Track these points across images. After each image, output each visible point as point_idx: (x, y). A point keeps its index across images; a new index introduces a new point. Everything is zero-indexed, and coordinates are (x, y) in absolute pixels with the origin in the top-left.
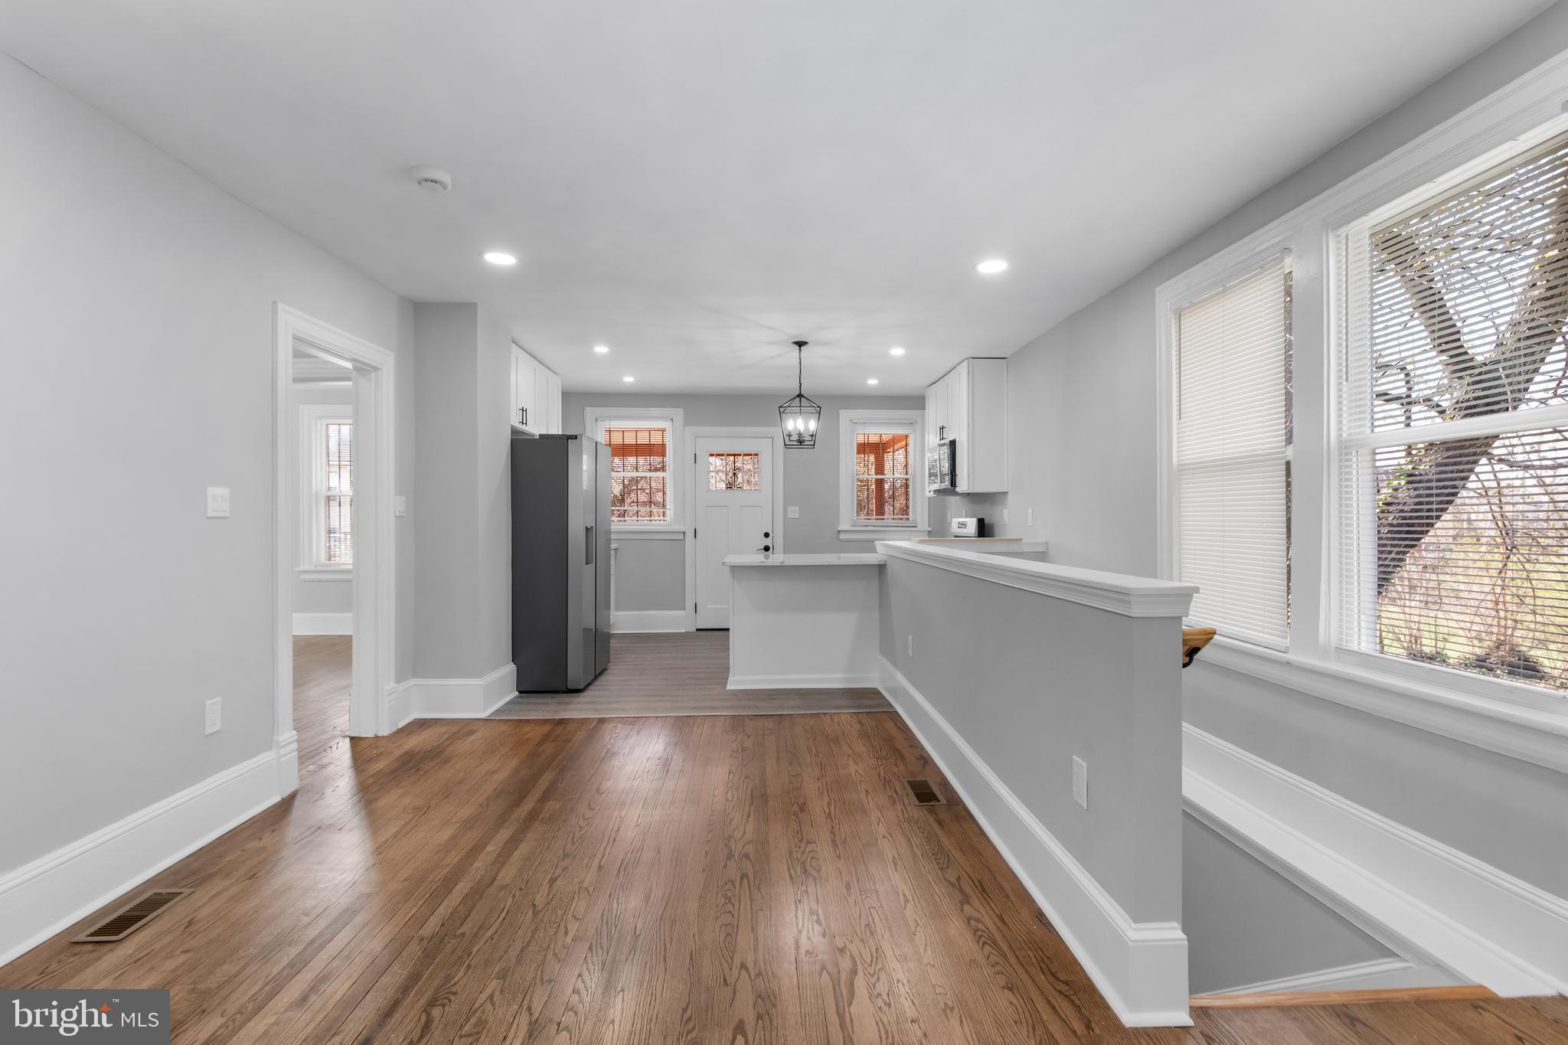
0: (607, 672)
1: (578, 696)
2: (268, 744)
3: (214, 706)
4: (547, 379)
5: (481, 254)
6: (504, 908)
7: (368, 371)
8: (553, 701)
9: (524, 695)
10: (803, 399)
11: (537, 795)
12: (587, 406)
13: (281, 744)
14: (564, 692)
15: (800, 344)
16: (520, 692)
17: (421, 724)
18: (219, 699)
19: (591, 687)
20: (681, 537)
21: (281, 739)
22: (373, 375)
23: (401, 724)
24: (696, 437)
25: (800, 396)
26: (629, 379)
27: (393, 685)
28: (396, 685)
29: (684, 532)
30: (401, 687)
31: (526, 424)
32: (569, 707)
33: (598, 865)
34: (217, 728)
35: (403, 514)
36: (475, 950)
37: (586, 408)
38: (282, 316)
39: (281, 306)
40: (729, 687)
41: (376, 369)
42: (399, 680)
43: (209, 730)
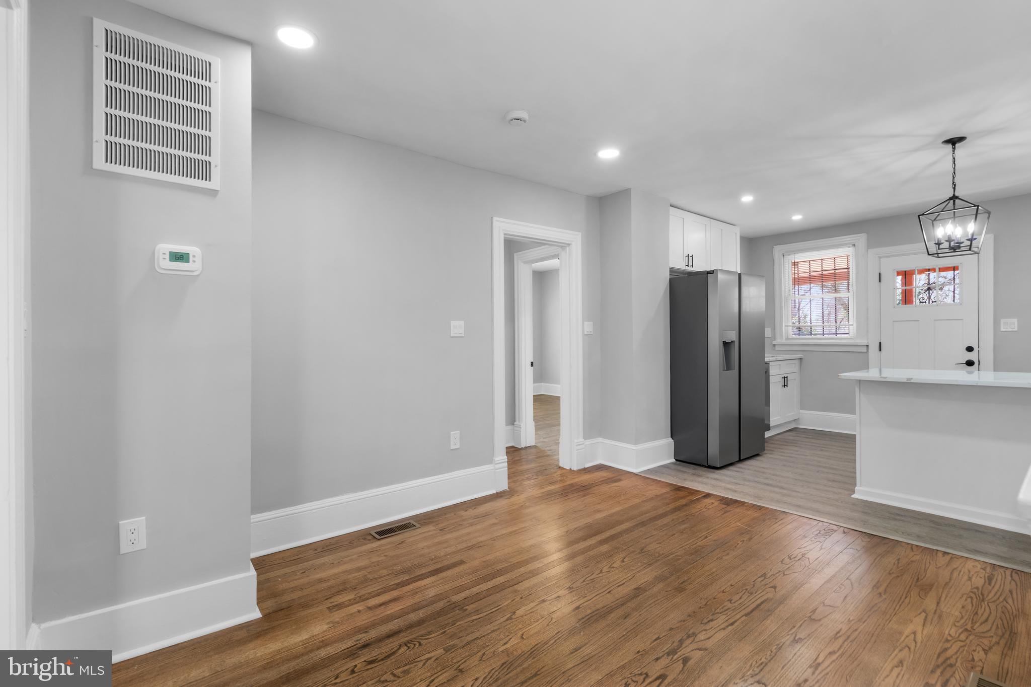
0: (758, 458)
1: (714, 472)
2: (490, 461)
3: (455, 435)
4: (722, 230)
5: (595, 154)
6: (499, 606)
7: (564, 246)
8: (691, 471)
9: (678, 462)
10: (957, 201)
11: (603, 537)
12: (776, 245)
13: (497, 462)
14: (706, 467)
15: (953, 142)
16: (676, 460)
17: (600, 468)
18: (459, 432)
19: (731, 468)
20: (864, 350)
21: (496, 459)
22: (568, 248)
23: (587, 466)
24: (880, 258)
25: (954, 198)
26: (797, 217)
27: (581, 439)
28: (583, 440)
29: (867, 346)
30: (588, 442)
31: (692, 266)
32: (700, 479)
33: (578, 605)
34: (458, 446)
35: (592, 333)
36: (458, 624)
37: (775, 247)
38: (495, 224)
39: (495, 219)
40: (854, 496)
41: (569, 245)
42: (585, 438)
43: (453, 447)
